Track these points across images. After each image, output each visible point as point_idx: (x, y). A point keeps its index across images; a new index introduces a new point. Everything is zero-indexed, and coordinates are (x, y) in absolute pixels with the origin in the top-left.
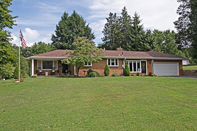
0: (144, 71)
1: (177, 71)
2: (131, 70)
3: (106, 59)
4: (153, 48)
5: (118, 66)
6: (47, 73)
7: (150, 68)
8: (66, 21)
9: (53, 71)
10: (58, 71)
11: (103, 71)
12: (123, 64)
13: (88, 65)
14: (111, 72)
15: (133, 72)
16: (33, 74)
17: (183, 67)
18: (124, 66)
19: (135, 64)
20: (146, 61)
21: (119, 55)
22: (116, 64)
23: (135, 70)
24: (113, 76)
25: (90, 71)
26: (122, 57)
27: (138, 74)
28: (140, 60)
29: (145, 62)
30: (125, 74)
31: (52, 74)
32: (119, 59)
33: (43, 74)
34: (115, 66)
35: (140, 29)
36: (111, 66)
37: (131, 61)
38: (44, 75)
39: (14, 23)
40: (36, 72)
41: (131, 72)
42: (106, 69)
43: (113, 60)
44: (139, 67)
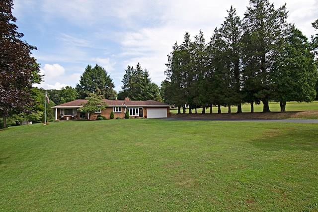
0: (141, 116)
1: (165, 115)
2: (131, 114)
3: (112, 107)
4: (155, 97)
5: (121, 112)
6: (68, 118)
7: (146, 113)
8: (90, 73)
9: (73, 116)
10: (77, 116)
11: (110, 116)
12: (125, 110)
13: (98, 112)
14: (115, 116)
16: (56, 119)
18: (125, 112)
19: (134, 110)
21: (122, 105)
22: (120, 110)
23: (134, 114)
24: (117, 119)
25: (99, 116)
26: (125, 106)
27: (136, 117)
28: (138, 107)
29: (142, 108)
30: (127, 117)
31: (71, 119)
32: (122, 107)
33: (64, 119)
34: (119, 112)
35: (148, 81)
36: (116, 112)
37: (132, 108)
38: (66, 119)
39: (42, 79)
40: (59, 117)
41: (131, 116)
42: (112, 114)
43: (117, 107)
44: (137, 112)
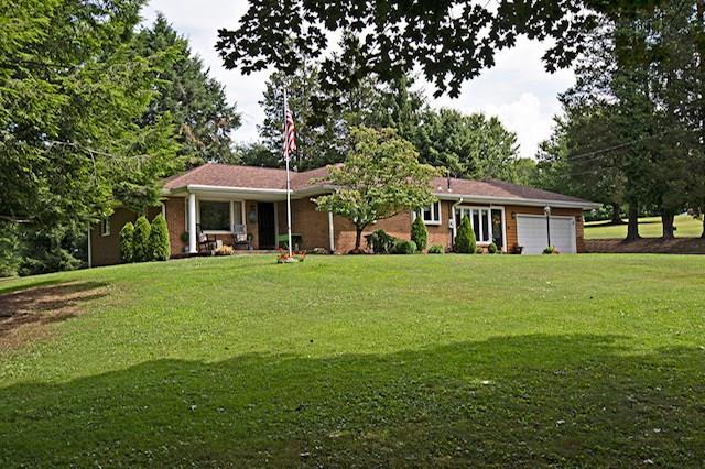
0: (497, 243)
1: (570, 242)
2: (478, 240)
5: (439, 222)
7: (513, 230)
9: (243, 238)
11: (408, 236)
12: (451, 218)
15: (481, 242)
16: (194, 246)
17: (586, 230)
18: (453, 223)
19: (476, 219)
20: (503, 209)
21: (440, 188)
22: (436, 219)
26: (450, 195)
27: (492, 250)
28: (488, 205)
29: (500, 211)
30: (462, 248)
31: (235, 247)
32: (443, 202)
33: (211, 246)
34: (433, 221)
37: (476, 208)
40: (183, 240)
41: (477, 243)
42: (419, 232)
44: (486, 227)
